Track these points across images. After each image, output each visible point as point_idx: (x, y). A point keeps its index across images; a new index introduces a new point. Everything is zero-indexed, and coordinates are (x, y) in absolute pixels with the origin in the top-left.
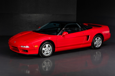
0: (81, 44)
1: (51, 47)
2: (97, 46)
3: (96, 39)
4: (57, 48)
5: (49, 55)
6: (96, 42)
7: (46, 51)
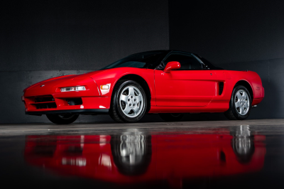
0: (207, 101)
1: (140, 94)
2: (240, 113)
3: (238, 94)
4: (156, 100)
5: (136, 115)
6: (239, 100)
7: (129, 103)
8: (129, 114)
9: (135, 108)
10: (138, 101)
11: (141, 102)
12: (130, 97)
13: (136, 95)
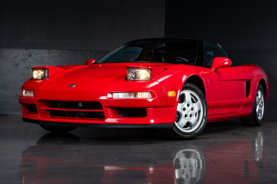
7: (184, 113)
8: (185, 127)
9: (193, 120)
10: (196, 110)
11: (199, 111)
12: (185, 106)
13: (193, 102)
